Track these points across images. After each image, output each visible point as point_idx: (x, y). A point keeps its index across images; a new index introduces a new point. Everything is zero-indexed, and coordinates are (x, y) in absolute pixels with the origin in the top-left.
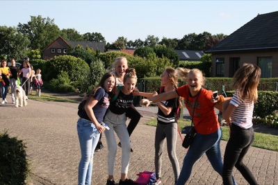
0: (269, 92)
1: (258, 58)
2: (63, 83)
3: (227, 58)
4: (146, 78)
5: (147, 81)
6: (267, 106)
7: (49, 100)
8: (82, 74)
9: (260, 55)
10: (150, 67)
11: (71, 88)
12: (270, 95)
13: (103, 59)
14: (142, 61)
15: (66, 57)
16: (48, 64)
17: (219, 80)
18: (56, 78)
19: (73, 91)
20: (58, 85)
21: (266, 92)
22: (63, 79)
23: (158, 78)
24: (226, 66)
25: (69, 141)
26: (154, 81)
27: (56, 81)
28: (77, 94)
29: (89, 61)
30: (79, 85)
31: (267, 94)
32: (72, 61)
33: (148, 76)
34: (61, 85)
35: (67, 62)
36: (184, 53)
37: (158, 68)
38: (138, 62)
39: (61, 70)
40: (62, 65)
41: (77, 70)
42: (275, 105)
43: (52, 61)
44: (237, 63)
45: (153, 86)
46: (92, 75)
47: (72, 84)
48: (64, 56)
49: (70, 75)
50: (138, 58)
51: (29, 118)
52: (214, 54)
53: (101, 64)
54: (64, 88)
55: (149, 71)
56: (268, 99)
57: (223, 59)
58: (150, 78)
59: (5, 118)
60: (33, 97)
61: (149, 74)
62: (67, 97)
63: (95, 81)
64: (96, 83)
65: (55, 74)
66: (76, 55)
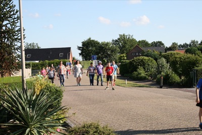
2: (140, 74)
4: (196, 68)
5: (197, 70)
7: (133, 86)
8: (152, 68)
10: (198, 60)
11: (145, 77)
13: (166, 57)
14: (192, 57)
15: (141, 57)
16: (131, 63)
18: (136, 71)
19: (147, 79)
20: (137, 75)
22: (140, 72)
25: (148, 120)
27: (136, 73)
28: (150, 81)
29: (156, 59)
30: (151, 75)
32: (145, 60)
33: (197, 67)
34: (140, 76)
35: (142, 60)
38: (189, 58)
40: (139, 62)
41: (149, 65)
43: (133, 61)
45: (201, 74)
47: (146, 75)
49: (144, 69)
50: (189, 55)
53: (164, 60)
55: (198, 63)
58: (199, 68)
60: (123, 85)
61: (198, 65)
62: (144, 83)
63: (161, 72)
64: (162, 73)
65: (135, 69)
66: (147, 56)
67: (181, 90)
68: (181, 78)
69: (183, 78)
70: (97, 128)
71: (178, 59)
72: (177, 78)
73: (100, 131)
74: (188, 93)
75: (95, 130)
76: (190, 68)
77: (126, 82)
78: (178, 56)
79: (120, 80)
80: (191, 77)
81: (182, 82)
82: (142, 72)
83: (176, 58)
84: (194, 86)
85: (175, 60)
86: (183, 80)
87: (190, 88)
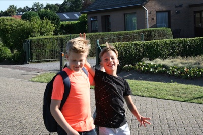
0: (137, 42)
1: (124, 14)
3: (99, 17)
4: (31, 39)
5: (31, 41)
6: (136, 54)
9: (126, 12)
10: (34, 28)
12: (138, 45)
14: (27, 24)
17: (94, 35)
21: (135, 42)
23: (41, 37)
24: (99, 23)
26: (38, 41)
31: (136, 44)
33: (32, 37)
36: (65, 15)
37: (41, 29)
38: (22, 25)
42: (143, 54)
44: (108, 19)
45: (37, 45)
50: (23, 22)
52: (88, 13)
55: (33, 32)
56: (137, 48)
57: (96, 17)
58: (34, 38)
61: (33, 34)
67: (10, 68)
68: (12, 52)
69: (15, 51)
71: (8, 27)
72: (8, 52)
74: (18, 71)
76: (23, 39)
78: (8, 23)
80: (25, 51)
81: (13, 57)
83: (6, 25)
84: (28, 62)
85: (5, 28)
86: (15, 54)
87: (23, 64)
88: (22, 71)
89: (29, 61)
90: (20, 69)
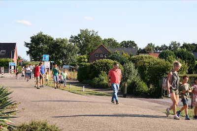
2: (103, 80)
7: (91, 94)
13: (134, 61)
15: (105, 60)
16: (92, 66)
18: (98, 77)
20: (99, 82)
22: (103, 78)
25: (100, 127)
27: (97, 79)
29: (122, 63)
32: (110, 63)
34: (101, 82)
35: (106, 64)
38: (158, 63)
39: (101, 70)
40: (102, 66)
43: (94, 64)
46: (125, 74)
48: (104, 60)
51: (72, 109)
53: (132, 65)
54: (103, 84)
55: (168, 70)
59: (54, 109)
60: (79, 92)
62: (106, 92)
63: (127, 78)
64: (128, 80)
65: (97, 73)
66: (112, 58)
67: (147, 101)
68: (149, 87)
69: (151, 87)
70: (45, 125)
71: (146, 64)
72: (145, 87)
73: (47, 129)
74: (153, 104)
75: (42, 126)
76: (159, 76)
77: (84, 89)
78: (147, 61)
79: (77, 87)
80: (160, 86)
81: (149, 91)
82: (104, 78)
83: (144, 62)
84: (162, 97)
85: (144, 65)
86: (151, 89)
87: (158, 98)
88: (157, 104)
89: (164, 96)
90: (155, 102)
